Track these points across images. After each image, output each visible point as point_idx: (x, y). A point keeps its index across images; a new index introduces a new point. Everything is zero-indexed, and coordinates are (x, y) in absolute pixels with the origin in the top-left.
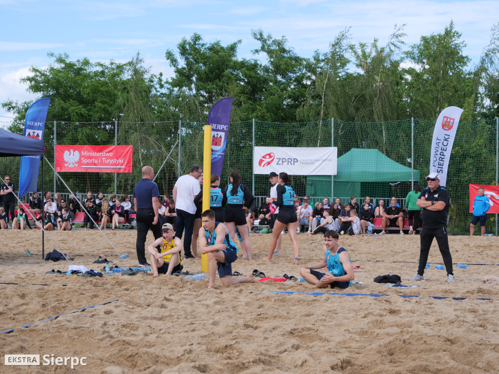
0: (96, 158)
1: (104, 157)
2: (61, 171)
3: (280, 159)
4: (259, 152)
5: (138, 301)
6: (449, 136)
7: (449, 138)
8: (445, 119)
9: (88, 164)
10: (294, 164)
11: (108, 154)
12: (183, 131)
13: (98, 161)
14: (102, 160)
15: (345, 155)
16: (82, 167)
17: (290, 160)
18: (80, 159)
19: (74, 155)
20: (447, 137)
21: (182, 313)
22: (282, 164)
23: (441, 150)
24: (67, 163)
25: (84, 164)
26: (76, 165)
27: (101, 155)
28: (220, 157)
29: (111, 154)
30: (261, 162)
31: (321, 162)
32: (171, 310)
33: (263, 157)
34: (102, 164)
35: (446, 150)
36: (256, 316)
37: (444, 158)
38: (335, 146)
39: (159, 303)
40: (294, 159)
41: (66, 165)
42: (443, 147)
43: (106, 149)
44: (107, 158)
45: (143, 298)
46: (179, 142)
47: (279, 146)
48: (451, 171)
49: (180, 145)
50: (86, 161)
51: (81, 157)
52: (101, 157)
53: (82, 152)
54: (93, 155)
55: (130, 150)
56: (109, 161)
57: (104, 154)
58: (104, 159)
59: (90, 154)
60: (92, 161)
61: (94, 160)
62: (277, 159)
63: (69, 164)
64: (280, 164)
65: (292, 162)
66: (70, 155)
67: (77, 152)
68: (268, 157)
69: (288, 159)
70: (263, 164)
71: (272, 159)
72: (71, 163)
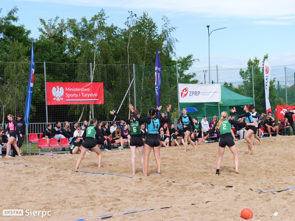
0: (77, 93)
1: (82, 92)
2: (51, 104)
3: (191, 92)
8: (266, 67)
9: (71, 98)
10: (198, 96)
11: (86, 90)
13: (79, 95)
14: (81, 95)
16: (67, 100)
17: (196, 93)
18: (64, 94)
19: (59, 91)
20: (267, 78)
24: (55, 97)
25: (68, 98)
26: (62, 99)
27: (80, 90)
29: (88, 90)
30: (182, 93)
33: (183, 91)
34: (82, 97)
40: (198, 92)
41: (54, 99)
43: (84, 86)
44: (85, 92)
49: (135, 82)
50: (69, 95)
51: (65, 92)
52: (80, 92)
53: (66, 88)
54: (74, 90)
55: (102, 86)
56: (87, 95)
57: (82, 89)
58: (82, 93)
59: (72, 90)
60: (74, 95)
61: (75, 95)
62: (190, 92)
63: (56, 98)
64: (191, 96)
65: (197, 94)
66: (56, 91)
67: (62, 88)
68: (185, 90)
69: (195, 92)
70: (183, 95)
71: (187, 92)
72: (58, 97)
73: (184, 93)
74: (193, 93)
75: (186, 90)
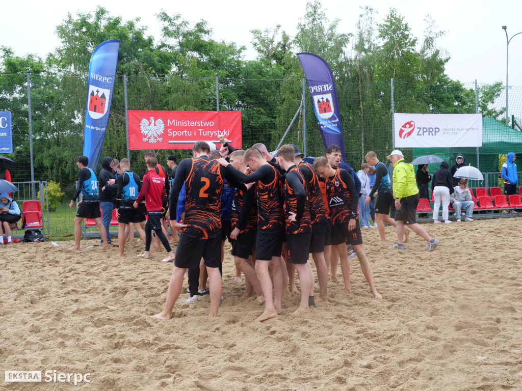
0: (189, 128)
1: (200, 127)
3: (420, 128)
4: (399, 119)
9: (177, 138)
10: (435, 135)
11: (206, 124)
13: (193, 134)
14: (198, 132)
16: (170, 142)
17: (431, 130)
18: (165, 131)
19: (155, 125)
22: (423, 135)
24: (145, 137)
25: (171, 138)
26: (160, 140)
27: (197, 124)
29: (212, 124)
30: (401, 131)
31: (464, 131)
33: (403, 127)
38: (479, 112)
40: (435, 128)
41: (145, 140)
43: (203, 115)
44: (205, 129)
46: (303, 105)
49: (304, 110)
50: (175, 133)
51: (166, 127)
52: (197, 128)
53: (169, 120)
54: (184, 124)
55: (238, 118)
56: (209, 133)
57: (200, 123)
58: (201, 130)
59: (180, 123)
60: (184, 133)
61: (187, 133)
62: (418, 128)
63: (149, 138)
64: (421, 135)
65: (434, 132)
66: (149, 125)
67: (160, 121)
68: (408, 126)
69: (429, 128)
70: (404, 134)
71: (412, 128)
72: (152, 136)
73: (407, 130)
74: (425, 130)
75: (411, 126)
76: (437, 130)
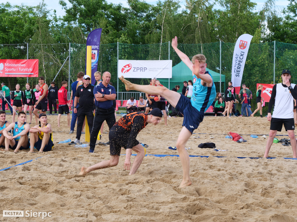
1: (20, 67)
3: (135, 68)
4: (121, 63)
5: (44, 162)
6: (244, 53)
7: (244, 54)
8: (242, 42)
9: (9, 72)
10: (144, 71)
11: (22, 65)
12: (71, 50)
13: (16, 70)
14: (18, 69)
15: (177, 65)
16: (5, 73)
17: (142, 69)
18: (4, 68)
20: (242, 53)
21: (73, 170)
22: (137, 71)
23: (239, 62)
26: (2, 72)
27: (18, 65)
28: (95, 66)
29: (24, 65)
30: (123, 70)
31: (161, 70)
32: (66, 167)
33: (124, 67)
34: (19, 71)
35: (242, 62)
36: (122, 171)
37: (241, 67)
38: (170, 59)
39: (58, 163)
40: (144, 68)
42: (240, 60)
43: (21, 62)
44: (22, 67)
45: (47, 160)
46: (69, 57)
47: (135, 59)
48: (245, 75)
49: (70, 59)
50: (8, 70)
53: (6, 64)
54: (12, 65)
55: (37, 63)
56: (23, 70)
61: (13, 69)
64: (135, 71)
65: (143, 70)
67: (2, 64)
68: (127, 66)
69: (141, 68)
70: (124, 71)
71: (130, 68)
73: (126, 69)
75: (129, 66)
76: (146, 69)
